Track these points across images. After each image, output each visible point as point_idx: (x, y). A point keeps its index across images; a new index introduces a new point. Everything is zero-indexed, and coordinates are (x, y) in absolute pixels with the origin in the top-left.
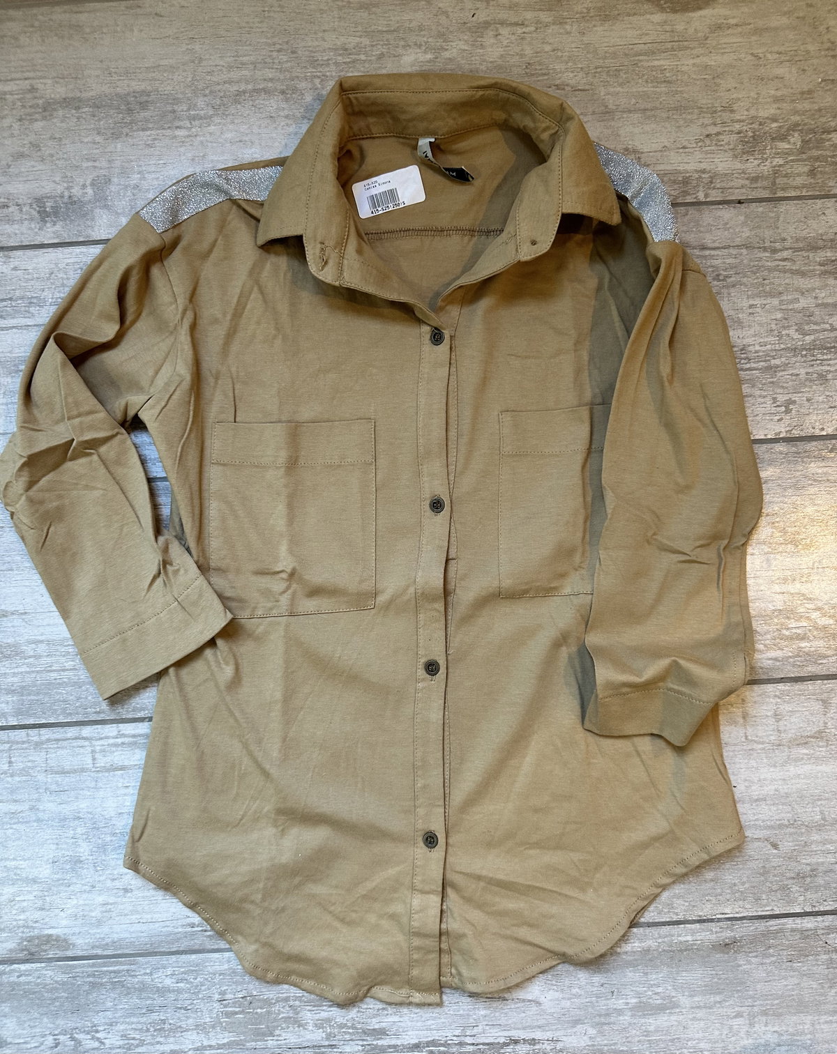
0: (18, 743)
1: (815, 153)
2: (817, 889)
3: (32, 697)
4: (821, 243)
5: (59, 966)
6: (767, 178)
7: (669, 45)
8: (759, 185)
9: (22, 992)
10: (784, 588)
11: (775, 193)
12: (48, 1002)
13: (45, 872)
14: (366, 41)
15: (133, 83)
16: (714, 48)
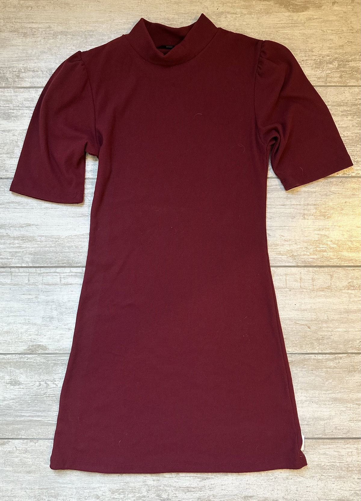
0: (32, 273)
1: (343, 69)
2: (324, 344)
3: (39, 256)
4: (342, 104)
5: (42, 356)
6: (324, 78)
7: (290, 25)
8: (320, 80)
9: (28, 365)
10: (318, 232)
11: (326, 84)
12: (38, 369)
13: (39, 321)
14: (176, 17)
15: (88, 27)
16: (307, 27)
